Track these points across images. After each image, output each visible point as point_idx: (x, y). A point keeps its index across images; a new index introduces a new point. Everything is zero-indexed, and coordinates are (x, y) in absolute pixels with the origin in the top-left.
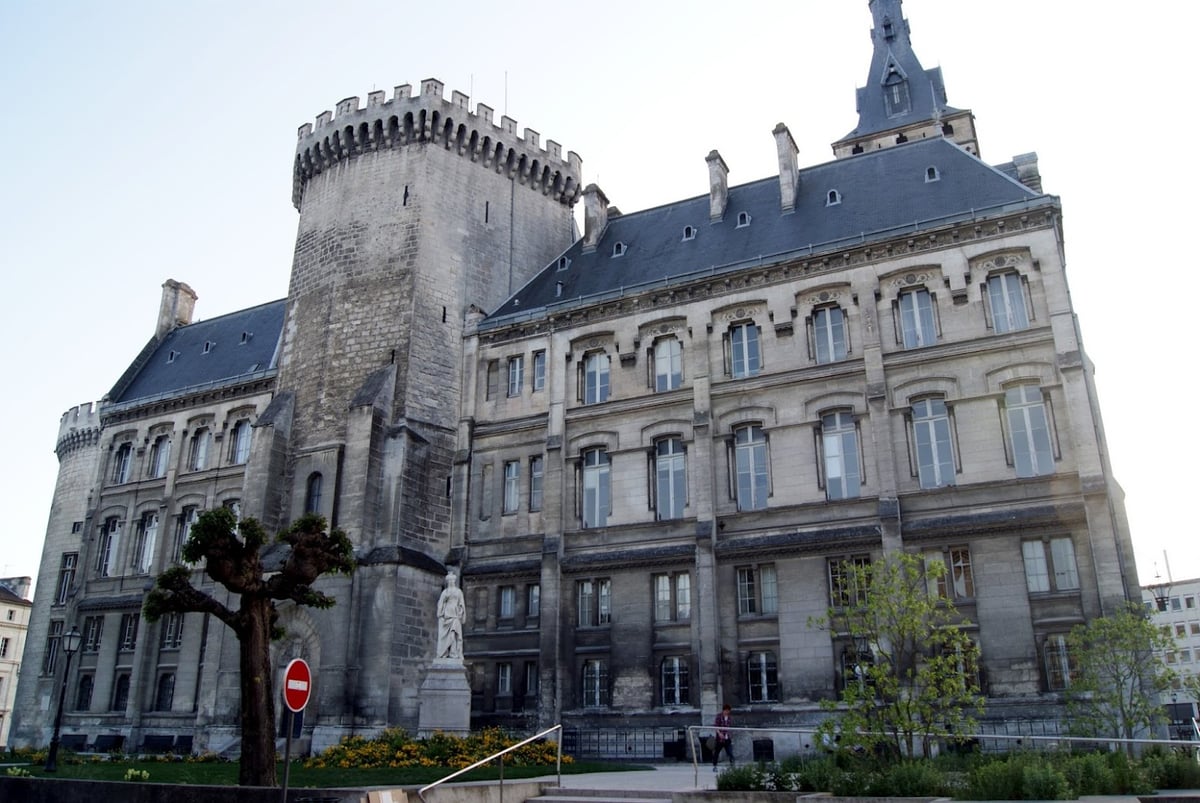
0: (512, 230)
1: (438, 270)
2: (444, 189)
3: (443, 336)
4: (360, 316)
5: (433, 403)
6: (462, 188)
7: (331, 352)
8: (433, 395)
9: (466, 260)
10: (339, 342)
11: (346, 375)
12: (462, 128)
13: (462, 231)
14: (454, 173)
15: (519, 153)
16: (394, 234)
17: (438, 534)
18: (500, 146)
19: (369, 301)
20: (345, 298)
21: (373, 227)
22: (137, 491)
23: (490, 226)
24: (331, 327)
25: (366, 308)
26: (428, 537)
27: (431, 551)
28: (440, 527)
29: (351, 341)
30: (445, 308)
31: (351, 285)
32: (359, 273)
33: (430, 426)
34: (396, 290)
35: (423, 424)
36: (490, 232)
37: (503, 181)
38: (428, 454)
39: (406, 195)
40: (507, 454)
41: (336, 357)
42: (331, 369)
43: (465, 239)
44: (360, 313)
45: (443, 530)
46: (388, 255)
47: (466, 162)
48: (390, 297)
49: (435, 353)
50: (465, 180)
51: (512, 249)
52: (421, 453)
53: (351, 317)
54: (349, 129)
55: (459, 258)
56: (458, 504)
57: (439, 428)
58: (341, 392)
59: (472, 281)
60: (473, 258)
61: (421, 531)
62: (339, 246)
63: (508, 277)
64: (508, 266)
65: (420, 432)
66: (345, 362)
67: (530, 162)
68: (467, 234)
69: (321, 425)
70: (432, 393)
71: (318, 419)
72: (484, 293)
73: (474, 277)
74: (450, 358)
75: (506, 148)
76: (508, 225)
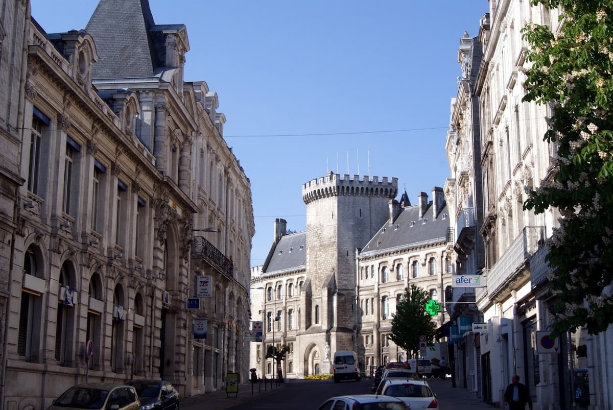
0: (370, 216)
1: (344, 239)
2: (344, 210)
3: (348, 260)
4: (324, 256)
5: (346, 282)
6: (351, 207)
7: (318, 268)
8: (346, 280)
9: (354, 233)
10: (319, 264)
11: (322, 275)
12: (348, 187)
13: (351, 223)
14: (347, 203)
15: (370, 188)
16: (331, 229)
17: (350, 321)
18: (362, 188)
19: (326, 251)
20: (320, 250)
21: (325, 226)
22: (275, 304)
23: (362, 218)
24: (317, 259)
25: (326, 254)
26: (347, 322)
27: (348, 326)
28: (350, 319)
29: (323, 264)
30: (347, 252)
31: (321, 246)
32: (323, 242)
33: (345, 290)
34: (332, 248)
35: (343, 290)
36: (362, 220)
37: (366, 200)
38: (345, 299)
39: (333, 215)
40: (367, 297)
41: (319, 269)
42: (318, 273)
43: (353, 226)
44: (324, 255)
45: (352, 320)
46: (329, 236)
47: (352, 198)
48: (331, 250)
49: (345, 266)
50: (351, 204)
51: (371, 223)
52: (343, 299)
53: (322, 256)
54: (315, 191)
55: (351, 233)
56: (355, 311)
57: (348, 290)
58: (321, 281)
59: (356, 239)
60: (356, 231)
61: (344, 321)
62: (317, 232)
63: (369, 234)
64: (369, 230)
65: (342, 292)
66: (322, 271)
67: (375, 189)
68: (353, 223)
69: (317, 290)
70: (345, 279)
71: (316, 289)
72: (361, 242)
73: (357, 238)
74: (350, 267)
75: (365, 188)
76: (369, 215)
